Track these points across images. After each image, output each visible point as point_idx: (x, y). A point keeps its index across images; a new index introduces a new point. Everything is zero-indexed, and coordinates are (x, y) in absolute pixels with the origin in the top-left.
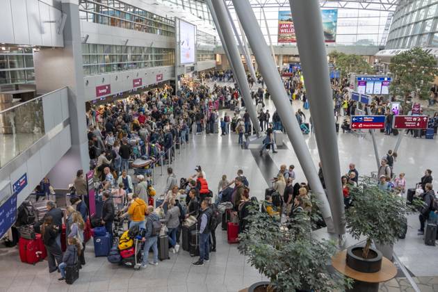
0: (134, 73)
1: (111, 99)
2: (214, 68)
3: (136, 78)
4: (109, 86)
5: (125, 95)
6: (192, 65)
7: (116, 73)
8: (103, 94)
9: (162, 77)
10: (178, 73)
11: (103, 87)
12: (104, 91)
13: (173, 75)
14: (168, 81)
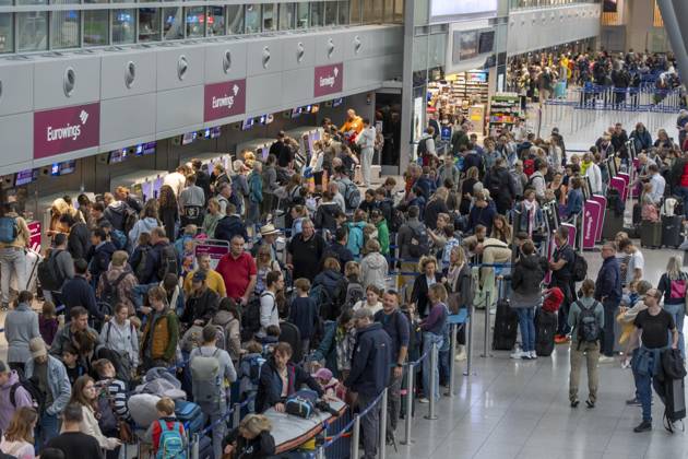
0: (209, 54)
1: (100, 172)
2: (590, 41)
3: (220, 77)
4: (94, 109)
5: (163, 154)
6: (483, 25)
7: (129, 52)
8: (65, 145)
9: (339, 80)
10: (416, 61)
11: (65, 116)
12: (71, 131)
13: (394, 69)
14: (368, 94)
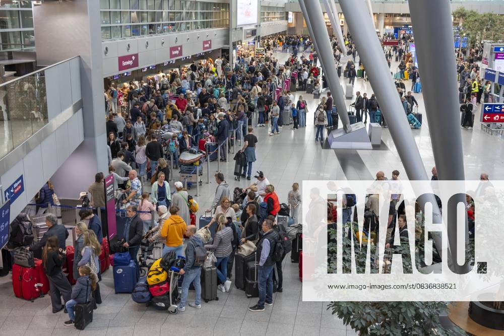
0: (171, 38)
1: (138, 75)
2: (285, 32)
3: (174, 45)
4: (136, 56)
5: (159, 68)
6: (253, 27)
7: (146, 38)
8: (128, 67)
9: (210, 45)
10: (233, 39)
11: (128, 58)
12: (130, 63)
13: (227, 41)
14: (219, 49)
